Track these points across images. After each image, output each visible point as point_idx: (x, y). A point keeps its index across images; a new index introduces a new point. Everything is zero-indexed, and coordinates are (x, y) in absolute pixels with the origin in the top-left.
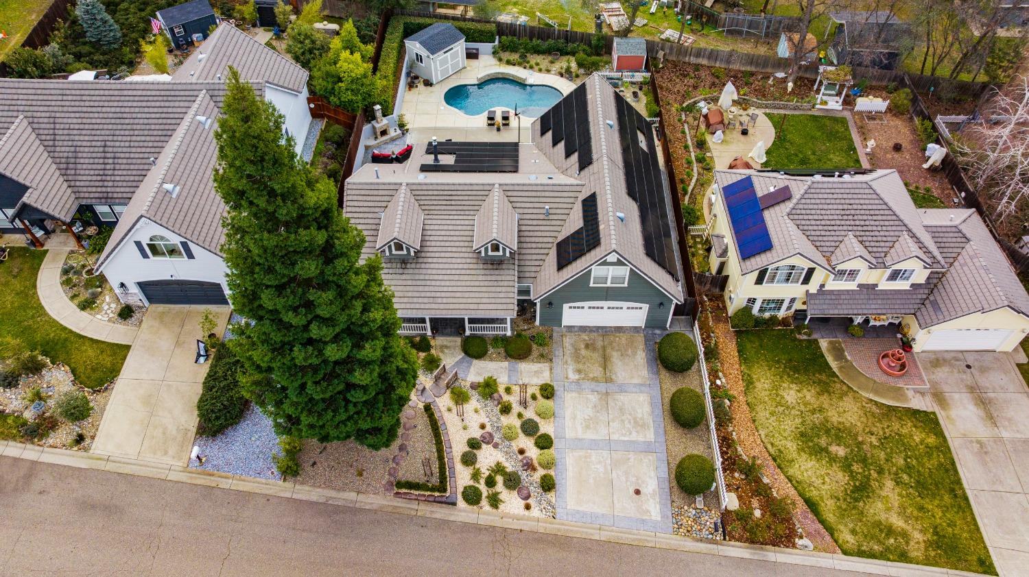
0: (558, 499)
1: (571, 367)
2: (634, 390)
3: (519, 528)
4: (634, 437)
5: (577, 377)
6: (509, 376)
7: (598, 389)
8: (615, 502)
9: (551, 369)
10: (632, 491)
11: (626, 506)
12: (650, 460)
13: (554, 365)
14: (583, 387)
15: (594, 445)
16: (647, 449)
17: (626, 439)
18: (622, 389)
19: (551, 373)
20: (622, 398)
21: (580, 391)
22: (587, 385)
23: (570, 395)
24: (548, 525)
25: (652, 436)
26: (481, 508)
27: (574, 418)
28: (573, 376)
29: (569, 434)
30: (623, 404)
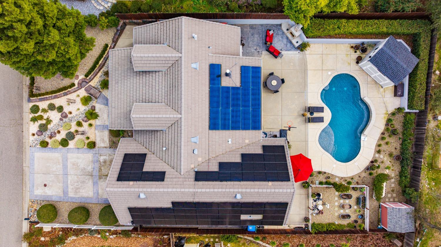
0: (38, 149)
1: (107, 158)
2: (95, 190)
3: (24, 131)
4: (70, 187)
5: (102, 161)
6: (100, 125)
7: (95, 171)
8: (40, 175)
9: (106, 147)
10: (46, 183)
11: (39, 179)
12: (60, 193)
13: (108, 149)
14: (95, 164)
15: (65, 167)
16: (65, 193)
17: (69, 182)
18: (95, 184)
19: (103, 147)
20: (90, 183)
21: (94, 162)
22: (97, 165)
23: (90, 156)
24: (27, 144)
25: (71, 196)
26: (30, 114)
27: (78, 158)
28: (102, 159)
29: (70, 155)
30: (87, 183)
